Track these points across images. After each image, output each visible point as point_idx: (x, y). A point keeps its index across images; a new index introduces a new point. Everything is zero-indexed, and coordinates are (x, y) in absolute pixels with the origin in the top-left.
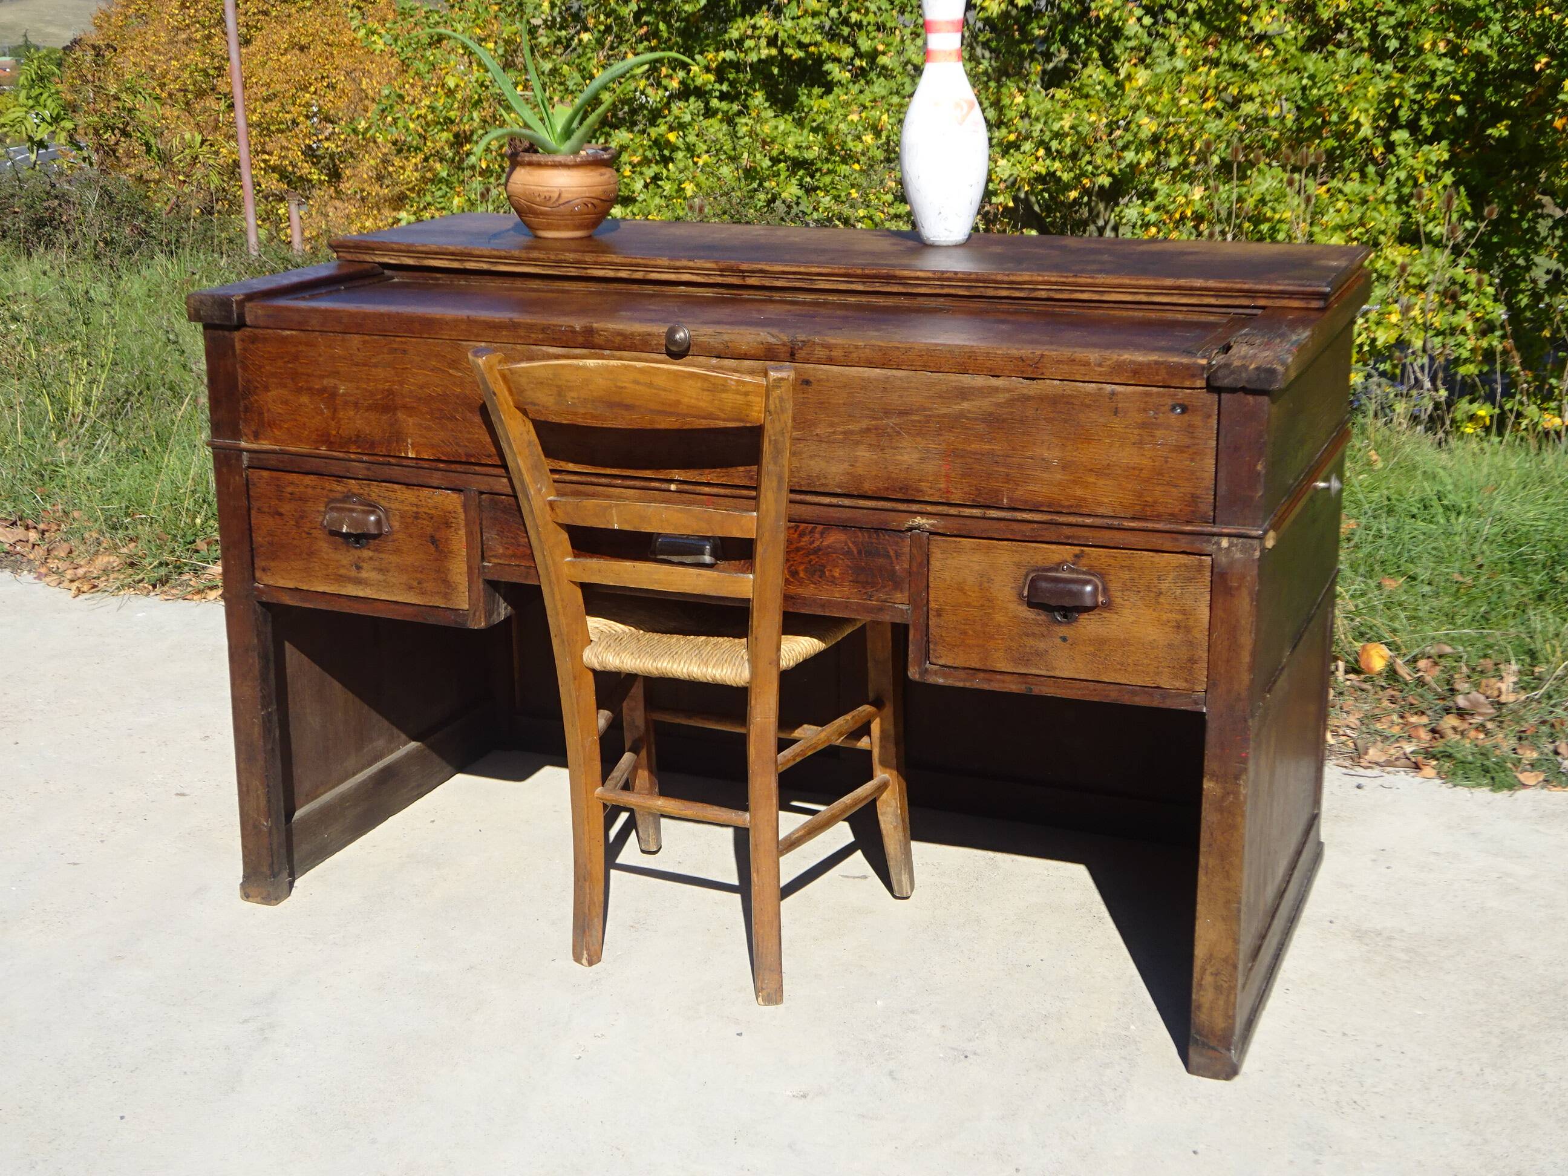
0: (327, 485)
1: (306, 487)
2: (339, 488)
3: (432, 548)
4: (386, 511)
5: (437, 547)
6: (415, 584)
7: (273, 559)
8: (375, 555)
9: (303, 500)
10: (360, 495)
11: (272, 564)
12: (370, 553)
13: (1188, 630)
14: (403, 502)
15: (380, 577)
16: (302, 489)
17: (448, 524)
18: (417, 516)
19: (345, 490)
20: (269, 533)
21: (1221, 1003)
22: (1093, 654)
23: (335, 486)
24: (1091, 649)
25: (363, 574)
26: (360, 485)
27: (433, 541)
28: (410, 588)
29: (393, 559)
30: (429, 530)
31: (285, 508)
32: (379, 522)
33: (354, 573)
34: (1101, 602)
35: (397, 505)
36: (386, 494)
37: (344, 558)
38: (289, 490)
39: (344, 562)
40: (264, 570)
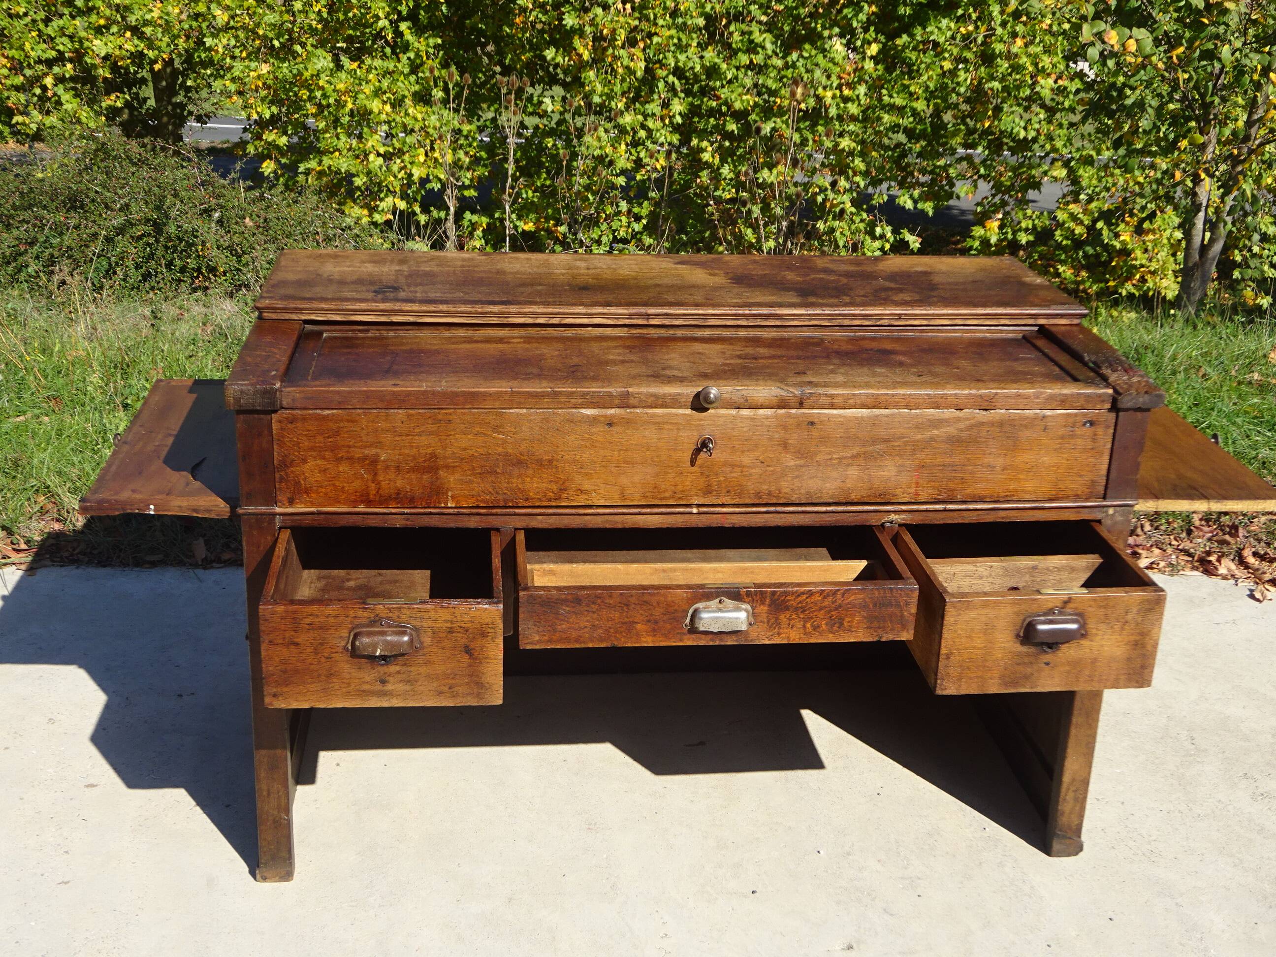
0: (352, 613)
1: (328, 616)
2: (365, 614)
3: (467, 656)
4: (416, 629)
5: (471, 655)
7: (287, 685)
8: (404, 669)
9: (323, 628)
10: (389, 618)
11: (285, 689)
12: (398, 668)
13: (1143, 646)
14: (436, 620)
15: (408, 687)
16: (323, 619)
17: (484, 635)
18: (451, 631)
19: (372, 615)
20: (283, 662)
21: (1077, 808)
22: (1068, 672)
23: (360, 613)
24: (1067, 668)
25: (389, 687)
26: (390, 610)
27: (468, 650)
28: (441, 693)
29: (423, 670)
30: (463, 642)
31: (301, 638)
32: (411, 641)
33: (378, 687)
34: (1082, 634)
35: (430, 623)
36: (418, 615)
37: (368, 675)
38: (308, 621)
39: (368, 679)
40: (275, 696)
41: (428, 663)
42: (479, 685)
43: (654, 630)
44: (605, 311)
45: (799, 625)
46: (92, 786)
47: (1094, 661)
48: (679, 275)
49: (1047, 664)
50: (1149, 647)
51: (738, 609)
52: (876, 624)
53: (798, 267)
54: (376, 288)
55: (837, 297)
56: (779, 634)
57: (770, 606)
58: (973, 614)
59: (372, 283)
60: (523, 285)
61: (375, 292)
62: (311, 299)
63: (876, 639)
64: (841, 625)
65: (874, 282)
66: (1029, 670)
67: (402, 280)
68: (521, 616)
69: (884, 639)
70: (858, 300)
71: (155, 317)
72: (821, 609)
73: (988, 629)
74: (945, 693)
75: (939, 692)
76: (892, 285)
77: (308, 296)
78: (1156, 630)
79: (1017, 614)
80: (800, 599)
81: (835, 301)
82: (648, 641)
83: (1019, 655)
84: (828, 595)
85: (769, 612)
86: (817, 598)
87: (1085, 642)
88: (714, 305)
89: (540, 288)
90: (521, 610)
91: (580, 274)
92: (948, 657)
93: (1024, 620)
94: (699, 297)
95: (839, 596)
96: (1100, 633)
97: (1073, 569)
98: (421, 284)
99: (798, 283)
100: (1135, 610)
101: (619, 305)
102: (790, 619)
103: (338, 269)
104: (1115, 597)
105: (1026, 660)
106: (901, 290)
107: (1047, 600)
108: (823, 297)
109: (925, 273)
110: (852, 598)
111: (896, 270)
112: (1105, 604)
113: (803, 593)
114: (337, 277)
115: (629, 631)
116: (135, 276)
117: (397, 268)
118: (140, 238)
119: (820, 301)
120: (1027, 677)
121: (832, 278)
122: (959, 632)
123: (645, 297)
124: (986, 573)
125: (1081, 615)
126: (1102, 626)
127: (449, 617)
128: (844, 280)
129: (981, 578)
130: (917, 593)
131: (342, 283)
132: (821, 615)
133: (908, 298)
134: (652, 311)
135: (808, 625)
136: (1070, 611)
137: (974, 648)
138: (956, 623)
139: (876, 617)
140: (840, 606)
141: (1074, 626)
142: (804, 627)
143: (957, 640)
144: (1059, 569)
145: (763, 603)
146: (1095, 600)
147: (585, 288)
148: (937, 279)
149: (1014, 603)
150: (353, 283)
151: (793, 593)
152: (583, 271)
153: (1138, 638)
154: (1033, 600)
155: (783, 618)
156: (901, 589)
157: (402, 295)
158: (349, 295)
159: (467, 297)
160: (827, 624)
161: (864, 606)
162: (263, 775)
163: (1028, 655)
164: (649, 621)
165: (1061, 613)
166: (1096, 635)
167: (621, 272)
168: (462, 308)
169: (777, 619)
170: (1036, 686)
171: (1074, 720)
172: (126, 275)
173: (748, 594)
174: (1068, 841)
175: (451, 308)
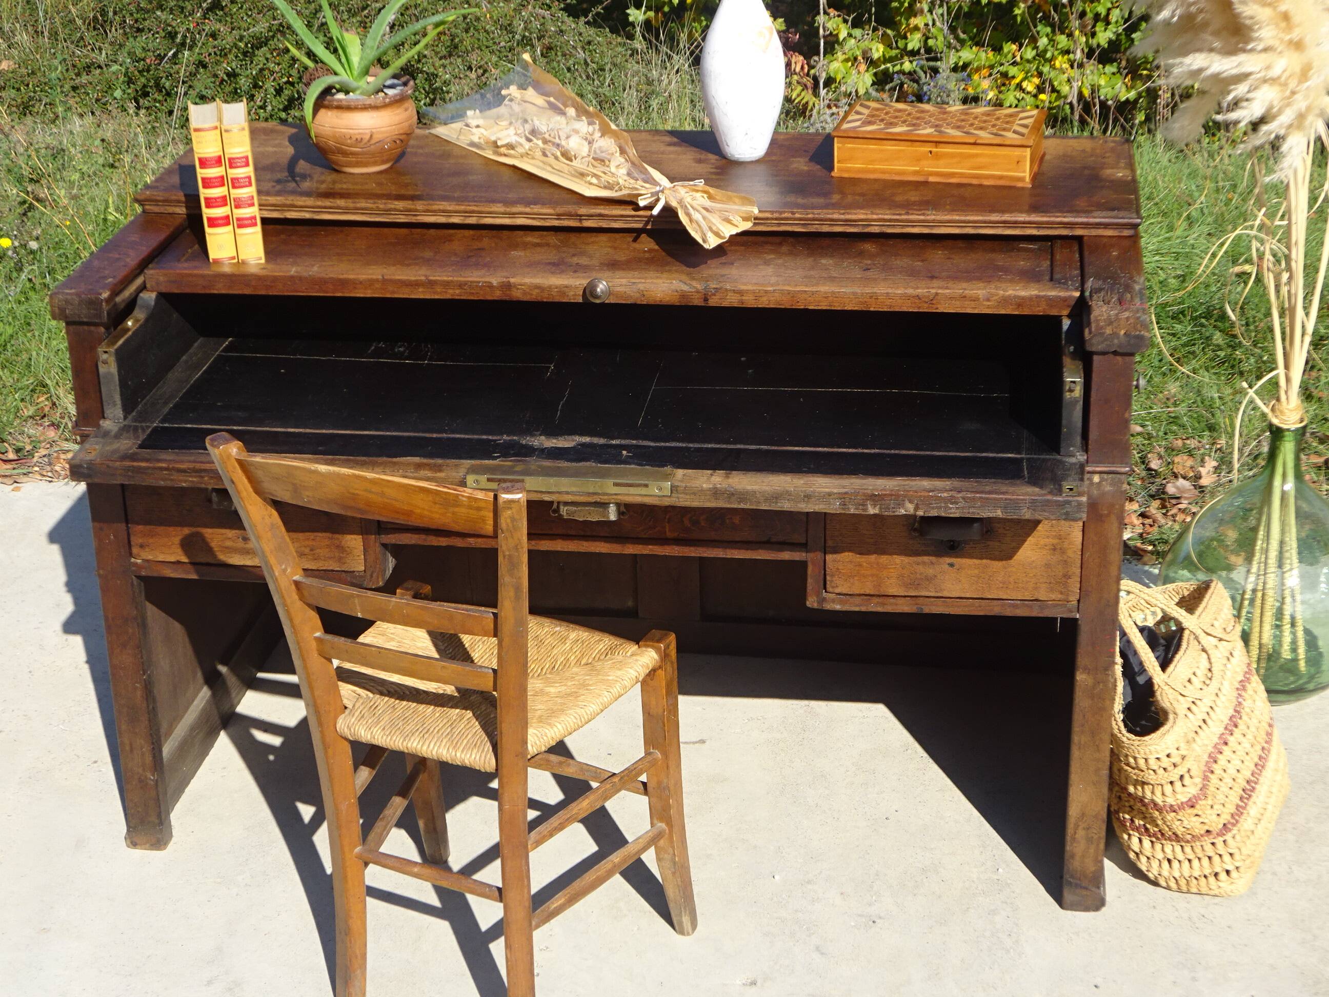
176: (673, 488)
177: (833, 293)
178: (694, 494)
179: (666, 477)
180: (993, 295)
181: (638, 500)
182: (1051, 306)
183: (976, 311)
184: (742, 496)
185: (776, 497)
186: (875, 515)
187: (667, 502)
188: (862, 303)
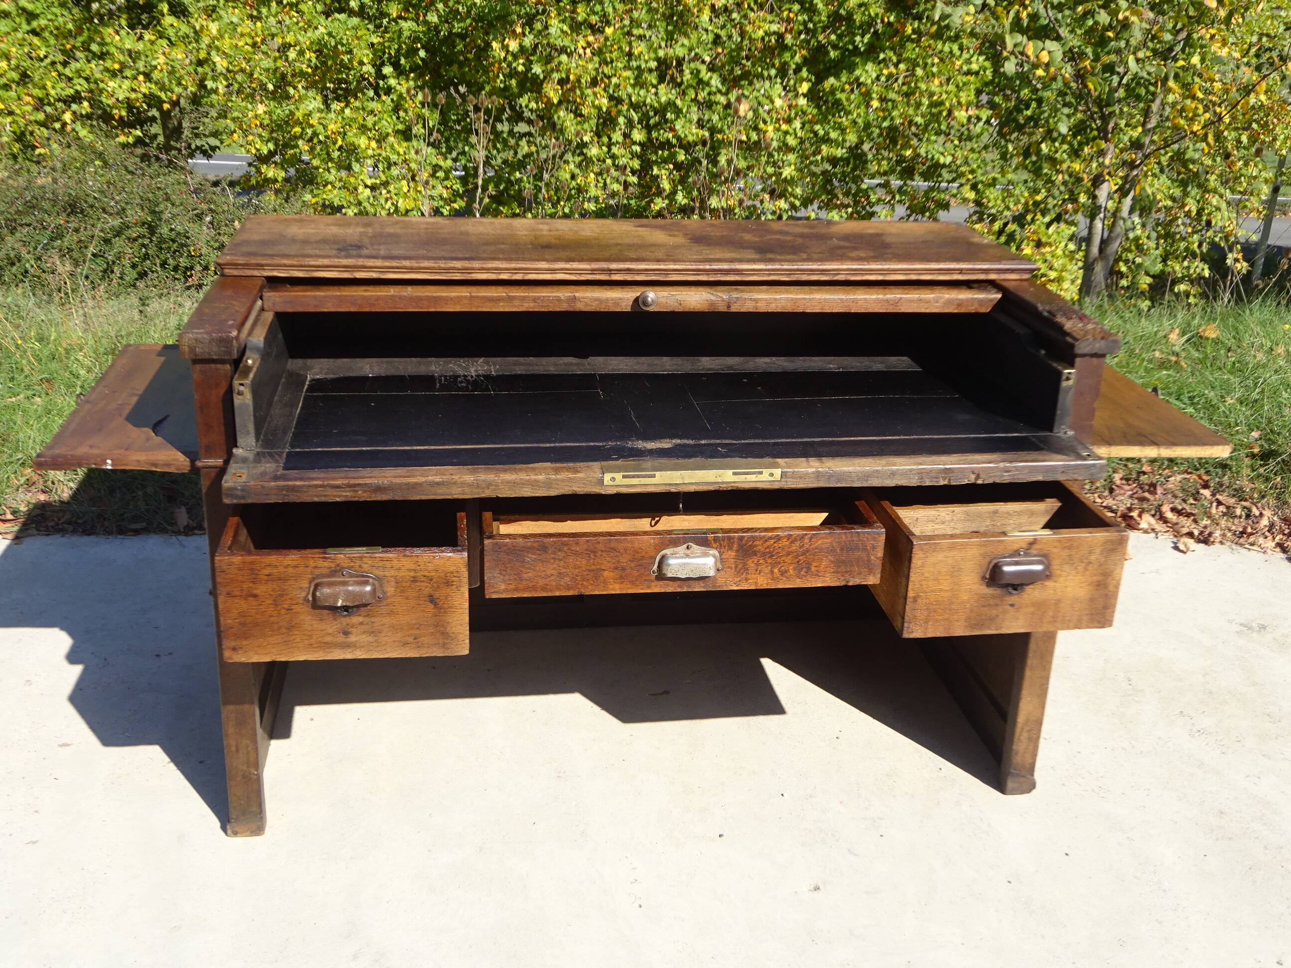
0: (312, 563)
1: (287, 567)
2: (326, 564)
3: (431, 606)
4: (379, 579)
5: (436, 604)
6: (411, 639)
7: (246, 638)
8: (367, 620)
9: (283, 579)
10: (350, 568)
11: (245, 643)
12: (361, 619)
13: (1106, 586)
14: (399, 569)
15: (371, 639)
16: (282, 570)
17: (448, 584)
18: (415, 580)
19: (333, 565)
20: (241, 614)
21: (1031, 748)
22: (1033, 614)
23: (321, 563)
24: (1032, 609)
25: (352, 638)
26: (351, 559)
27: (432, 600)
28: (406, 644)
29: (387, 620)
30: (427, 591)
31: (260, 590)
32: (374, 591)
33: (341, 638)
34: (1046, 575)
35: (393, 573)
36: (381, 564)
37: (331, 627)
38: (266, 572)
39: (330, 631)
40: (234, 649)
41: (391, 613)
42: (445, 635)
43: (621, 577)
44: (568, 266)
45: (767, 570)
46: (67, 745)
47: (1058, 602)
48: (639, 236)
49: (1012, 605)
50: (1111, 588)
51: (705, 555)
52: (843, 569)
53: (754, 230)
54: (340, 246)
55: (794, 254)
56: (747, 580)
57: (737, 551)
58: (940, 556)
59: (335, 242)
60: (487, 243)
61: (338, 249)
62: (272, 256)
63: (843, 583)
64: (809, 569)
65: (829, 242)
66: (994, 612)
67: (366, 240)
68: (487, 565)
69: (850, 584)
70: (815, 256)
71: (143, 305)
72: (788, 554)
73: (955, 571)
74: (912, 636)
75: (906, 635)
76: (847, 244)
77: (270, 252)
78: (1118, 571)
79: (983, 556)
80: (768, 544)
81: (794, 257)
82: (615, 589)
83: (984, 597)
84: (796, 540)
85: (736, 558)
86: (785, 543)
87: (1049, 584)
88: (675, 261)
89: (502, 246)
90: (486, 558)
91: (543, 236)
92: (915, 600)
93: (990, 562)
94: (660, 254)
95: (806, 541)
96: (1064, 573)
97: (1032, 513)
98: (384, 243)
99: (755, 242)
100: (1098, 551)
101: (581, 260)
102: (758, 564)
103: (302, 231)
104: (1079, 538)
105: (992, 602)
106: (856, 249)
107: (1013, 542)
108: (782, 254)
109: (877, 235)
110: (820, 542)
111: (849, 232)
112: (1069, 545)
113: (771, 538)
114: (301, 237)
115: (596, 578)
116: (130, 275)
117: (362, 230)
118: (135, 240)
119: (779, 257)
120: (992, 619)
121: (788, 238)
122: (926, 575)
123: (607, 254)
124: (948, 518)
125: (1045, 556)
126: (1066, 568)
127: (413, 567)
128: (800, 240)
129: (943, 523)
130: (883, 537)
131: (306, 242)
132: (789, 559)
133: (863, 255)
134: (614, 266)
135: (776, 570)
136: (1035, 552)
137: (941, 590)
138: (923, 566)
139: (843, 562)
140: (808, 551)
141: (1039, 567)
142: (772, 572)
143: (924, 583)
144: (1019, 513)
145: (730, 548)
146: (1059, 541)
147: (548, 246)
148: (888, 240)
149: (980, 545)
150: (317, 242)
151: (761, 538)
152: (545, 233)
153: (1100, 578)
154: (999, 541)
155: (751, 563)
156: (868, 533)
157: (365, 252)
158: (311, 252)
159: (430, 254)
160: (794, 569)
161: (832, 551)
162: (231, 730)
163: (993, 597)
164: (616, 568)
165: (1026, 555)
166: (1060, 576)
167: (583, 233)
168: (425, 264)
169: (745, 564)
170: (1001, 628)
171: (1029, 662)
172: (122, 273)
173: (716, 540)
174: (1022, 780)
175: (414, 264)
176: (783, 475)
177: (825, 299)
178: (801, 478)
179: (776, 466)
180: (941, 298)
181: (753, 485)
182: (981, 305)
183: (928, 311)
184: (841, 476)
185: (868, 476)
186: (945, 485)
187: (776, 486)
188: (845, 306)
